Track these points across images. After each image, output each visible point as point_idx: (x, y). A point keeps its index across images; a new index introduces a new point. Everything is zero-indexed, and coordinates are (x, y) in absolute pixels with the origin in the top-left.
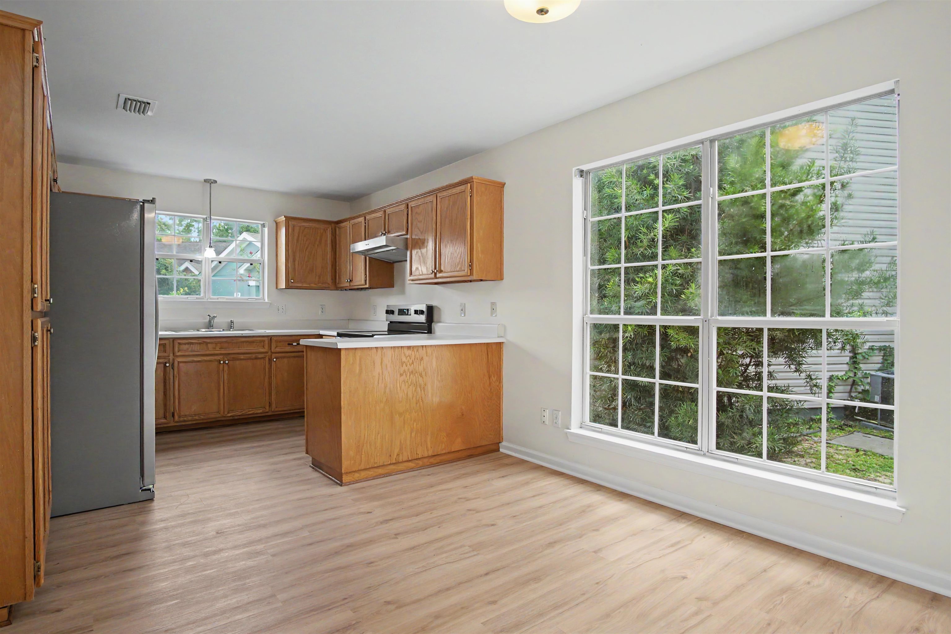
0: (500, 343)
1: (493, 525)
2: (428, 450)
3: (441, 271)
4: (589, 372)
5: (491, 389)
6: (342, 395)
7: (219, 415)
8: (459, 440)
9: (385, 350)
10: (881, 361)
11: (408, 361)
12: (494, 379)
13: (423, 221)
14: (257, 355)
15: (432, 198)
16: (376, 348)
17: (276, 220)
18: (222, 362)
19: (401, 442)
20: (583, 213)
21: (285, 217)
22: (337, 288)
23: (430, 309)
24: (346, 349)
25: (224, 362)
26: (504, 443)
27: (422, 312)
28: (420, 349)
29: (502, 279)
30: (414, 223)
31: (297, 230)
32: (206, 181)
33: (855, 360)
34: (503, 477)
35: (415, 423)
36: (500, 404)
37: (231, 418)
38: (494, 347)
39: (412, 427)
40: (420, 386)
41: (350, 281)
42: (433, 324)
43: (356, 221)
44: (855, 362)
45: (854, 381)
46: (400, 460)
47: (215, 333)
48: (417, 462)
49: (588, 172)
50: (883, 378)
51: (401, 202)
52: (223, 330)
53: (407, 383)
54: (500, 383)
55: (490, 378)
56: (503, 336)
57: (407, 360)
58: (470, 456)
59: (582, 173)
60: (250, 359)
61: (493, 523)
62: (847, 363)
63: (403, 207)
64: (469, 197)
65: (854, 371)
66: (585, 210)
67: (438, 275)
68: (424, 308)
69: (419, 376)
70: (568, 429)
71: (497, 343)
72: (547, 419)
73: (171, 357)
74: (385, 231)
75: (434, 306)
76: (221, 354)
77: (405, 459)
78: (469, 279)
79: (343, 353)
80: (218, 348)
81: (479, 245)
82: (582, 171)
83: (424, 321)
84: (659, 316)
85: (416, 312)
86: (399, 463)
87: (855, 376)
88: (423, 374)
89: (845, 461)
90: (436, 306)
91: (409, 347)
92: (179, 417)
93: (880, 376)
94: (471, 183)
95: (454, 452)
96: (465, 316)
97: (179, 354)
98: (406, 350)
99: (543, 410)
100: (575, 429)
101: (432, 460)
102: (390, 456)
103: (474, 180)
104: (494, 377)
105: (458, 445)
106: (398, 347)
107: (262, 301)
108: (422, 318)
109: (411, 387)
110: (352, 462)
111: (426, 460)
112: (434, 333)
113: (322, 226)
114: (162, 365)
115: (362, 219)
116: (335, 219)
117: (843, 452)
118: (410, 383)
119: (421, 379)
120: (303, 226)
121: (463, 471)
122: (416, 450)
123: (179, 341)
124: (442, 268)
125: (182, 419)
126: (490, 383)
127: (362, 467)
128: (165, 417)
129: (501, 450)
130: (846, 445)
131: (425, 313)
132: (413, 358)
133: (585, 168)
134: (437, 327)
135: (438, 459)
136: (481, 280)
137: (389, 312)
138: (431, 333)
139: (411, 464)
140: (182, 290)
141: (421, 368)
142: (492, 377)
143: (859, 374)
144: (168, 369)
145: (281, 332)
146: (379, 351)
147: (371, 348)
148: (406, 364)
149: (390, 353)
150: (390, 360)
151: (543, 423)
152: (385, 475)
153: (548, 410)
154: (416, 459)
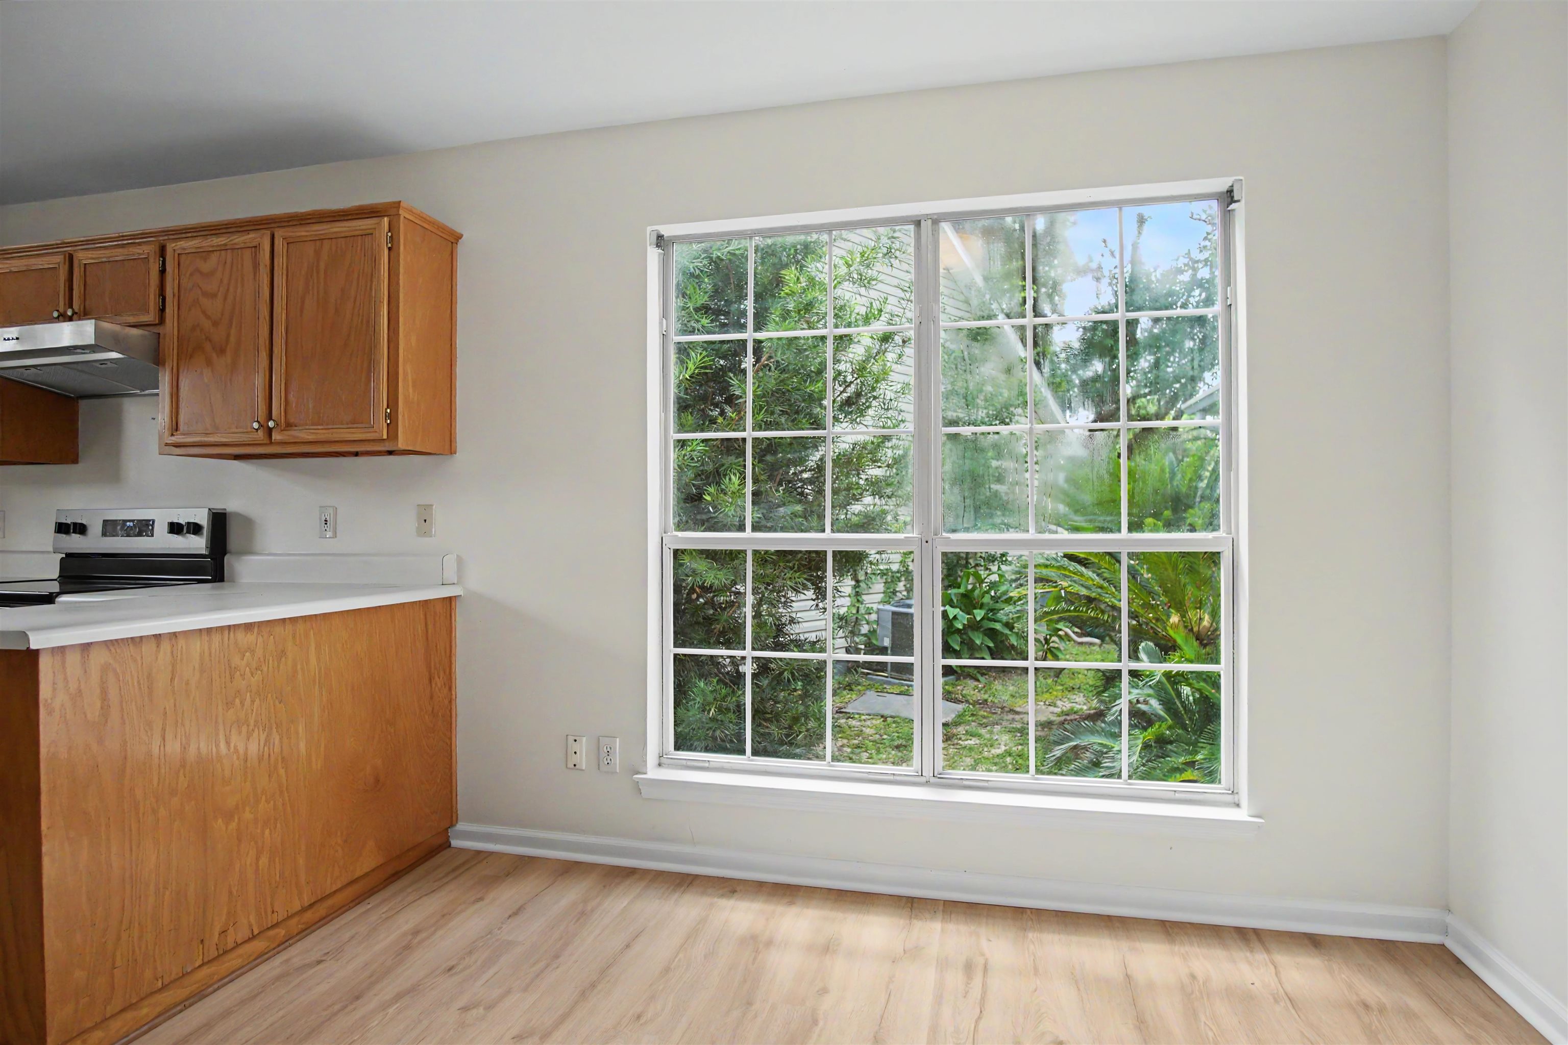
0: (450, 598)
2: (300, 893)
4: (672, 650)
5: (434, 707)
6: (44, 798)
9: (181, 642)
10: (882, 590)
11: (248, 665)
12: (439, 682)
13: (220, 297)
15: (257, 239)
16: (158, 637)
19: (230, 892)
20: (661, 323)
23: (219, 520)
24: (54, 649)
26: (461, 826)
27: (195, 529)
29: (452, 451)
30: (188, 297)
33: (857, 590)
35: (267, 832)
36: (450, 739)
38: (439, 608)
39: (260, 842)
42: (226, 558)
44: (858, 594)
45: (857, 618)
46: (230, 944)
48: (271, 933)
49: (674, 240)
50: (894, 613)
51: (144, 235)
54: (450, 689)
55: (431, 682)
56: (455, 582)
57: (244, 662)
58: (396, 876)
59: (660, 241)
62: (849, 596)
63: (148, 250)
64: (386, 251)
65: (857, 605)
66: (663, 317)
67: (276, 436)
68: (202, 518)
70: (638, 773)
71: (439, 599)
72: (583, 760)
74: (71, 306)
75: (231, 513)
77: (242, 935)
78: (388, 447)
79: (45, 665)
81: (409, 367)
82: (660, 237)
83: (204, 552)
84: (828, 534)
85: (175, 528)
86: (226, 952)
87: (858, 612)
89: (878, 736)
90: (237, 515)
91: (248, 627)
93: (888, 611)
94: (392, 218)
96: (335, 536)
98: (240, 635)
99: (571, 739)
100: (653, 773)
101: (311, 915)
102: (203, 941)
103: (401, 212)
105: (368, 861)
106: (221, 629)
108: (198, 544)
109: (256, 734)
110: (82, 1002)
111: (296, 922)
112: (232, 580)
117: (868, 723)
118: (252, 723)
122: (272, 905)
126: (432, 694)
129: (455, 843)
130: (867, 712)
131: (206, 530)
132: (259, 652)
133: (668, 231)
135: (324, 910)
137: (68, 528)
138: (222, 580)
139: (259, 945)
142: (436, 677)
143: (862, 611)
146: (166, 646)
147: (141, 637)
148: (242, 673)
149: (197, 646)
150: (197, 666)
151: (572, 769)
152: (187, 1003)
153: (584, 739)
154: (268, 928)
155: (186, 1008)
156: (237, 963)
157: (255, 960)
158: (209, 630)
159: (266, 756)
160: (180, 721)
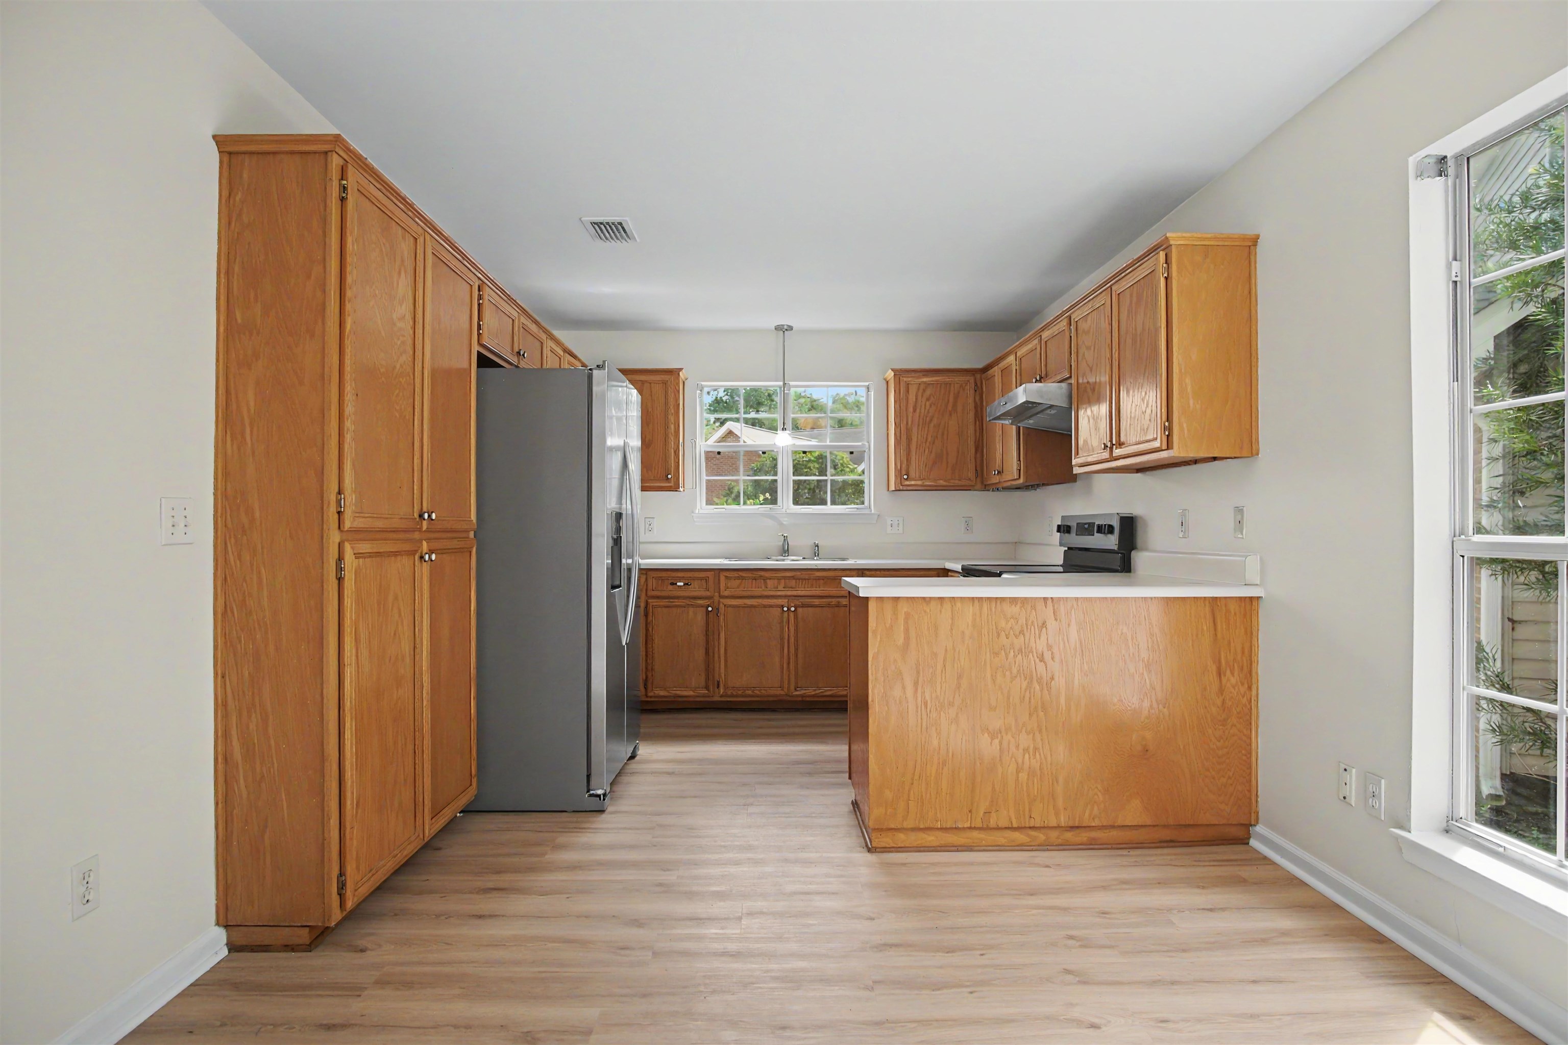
0: (1251, 598)
1: (1094, 1026)
2: (1057, 814)
3: (1120, 444)
5: (1224, 702)
7: (782, 693)
8: (1136, 803)
9: (959, 604)
11: (1012, 628)
12: (1232, 679)
13: (1092, 348)
14: (840, 600)
15: (1104, 299)
16: (941, 599)
17: (886, 376)
18: (785, 609)
19: (993, 787)
20: (1449, 267)
21: (892, 370)
22: (986, 487)
23: (1127, 523)
24: (880, 599)
25: (789, 609)
26: (1259, 829)
27: (1111, 530)
28: (1040, 605)
29: (1253, 453)
30: (1081, 352)
31: (913, 390)
32: (779, 328)
34: (1211, 910)
35: (1027, 756)
37: (800, 699)
38: (1233, 607)
39: (1020, 761)
40: (1040, 680)
41: (999, 472)
42: (1133, 553)
43: (1003, 364)
46: (992, 824)
47: (789, 562)
48: (1033, 833)
51: (1061, 315)
52: (804, 558)
53: (1008, 673)
54: (1250, 688)
55: (1219, 674)
56: (1259, 583)
57: (1010, 626)
59: (1444, 165)
60: (829, 605)
61: (1096, 1021)
63: (1064, 325)
64: (1163, 281)
66: (1455, 259)
67: (1115, 453)
68: (1114, 521)
69: (1037, 660)
70: (1401, 827)
71: (1240, 598)
72: (1353, 796)
73: (716, 598)
74: (1041, 373)
75: (1135, 517)
76: (786, 596)
77: (1003, 823)
79: (872, 606)
80: (780, 588)
81: (1188, 381)
82: (1442, 161)
83: (1116, 548)
85: (1101, 529)
86: (989, 828)
88: (1047, 656)
90: (1139, 517)
92: (726, 688)
94: (1167, 251)
95: (1119, 826)
96: (1186, 537)
97: (726, 593)
98: (1006, 606)
99: (1342, 767)
100: (1419, 834)
101: (1069, 835)
102: (970, 811)
103: (1173, 242)
104: (1233, 674)
105: (1134, 814)
106: (989, 599)
107: (867, 512)
108: (1111, 542)
109: (1018, 681)
110: (889, 811)
111: (1054, 834)
112: (1134, 572)
113: (958, 379)
114: (704, 609)
115: (1011, 358)
116: (980, 366)
118: (1015, 671)
119: (1041, 667)
120: (925, 383)
121: (1124, 874)
122: (1030, 810)
123: (727, 574)
124: (1123, 439)
125: (729, 693)
126: (1221, 691)
127: (909, 824)
128: (707, 688)
129: (1253, 842)
131: (1117, 531)
132: (1022, 621)
134: (1139, 558)
135: (1084, 836)
136: (1215, 459)
137: (1064, 529)
138: (1129, 571)
139: (1019, 837)
140: (762, 498)
141: (1041, 645)
142: (1228, 673)
144: (711, 615)
145: (877, 564)
146: (947, 606)
147: (930, 598)
148: (1007, 633)
149: (970, 611)
150: (970, 623)
151: (1340, 800)
152: (960, 848)
153: (1354, 770)
154: (1030, 828)
155: (958, 851)
156: (1003, 841)
157: (1017, 846)
158: (980, 599)
159: (1027, 699)
160: (956, 658)
